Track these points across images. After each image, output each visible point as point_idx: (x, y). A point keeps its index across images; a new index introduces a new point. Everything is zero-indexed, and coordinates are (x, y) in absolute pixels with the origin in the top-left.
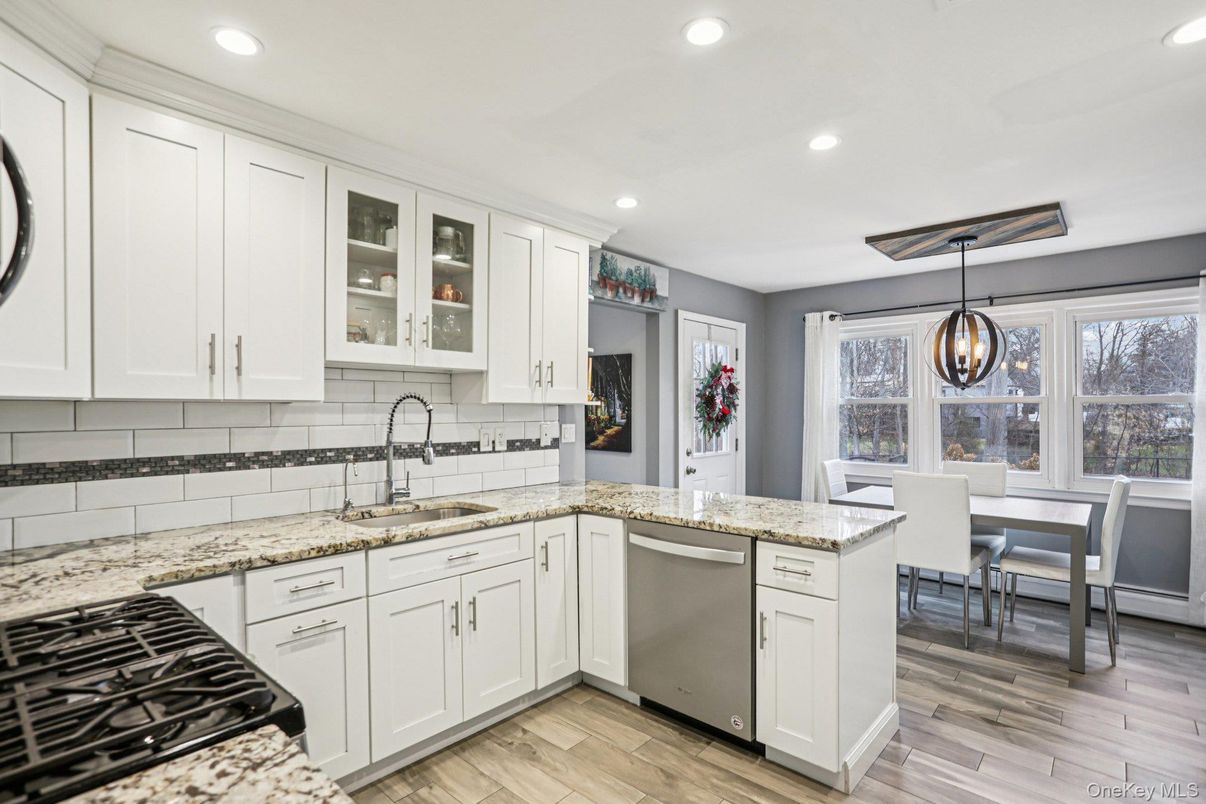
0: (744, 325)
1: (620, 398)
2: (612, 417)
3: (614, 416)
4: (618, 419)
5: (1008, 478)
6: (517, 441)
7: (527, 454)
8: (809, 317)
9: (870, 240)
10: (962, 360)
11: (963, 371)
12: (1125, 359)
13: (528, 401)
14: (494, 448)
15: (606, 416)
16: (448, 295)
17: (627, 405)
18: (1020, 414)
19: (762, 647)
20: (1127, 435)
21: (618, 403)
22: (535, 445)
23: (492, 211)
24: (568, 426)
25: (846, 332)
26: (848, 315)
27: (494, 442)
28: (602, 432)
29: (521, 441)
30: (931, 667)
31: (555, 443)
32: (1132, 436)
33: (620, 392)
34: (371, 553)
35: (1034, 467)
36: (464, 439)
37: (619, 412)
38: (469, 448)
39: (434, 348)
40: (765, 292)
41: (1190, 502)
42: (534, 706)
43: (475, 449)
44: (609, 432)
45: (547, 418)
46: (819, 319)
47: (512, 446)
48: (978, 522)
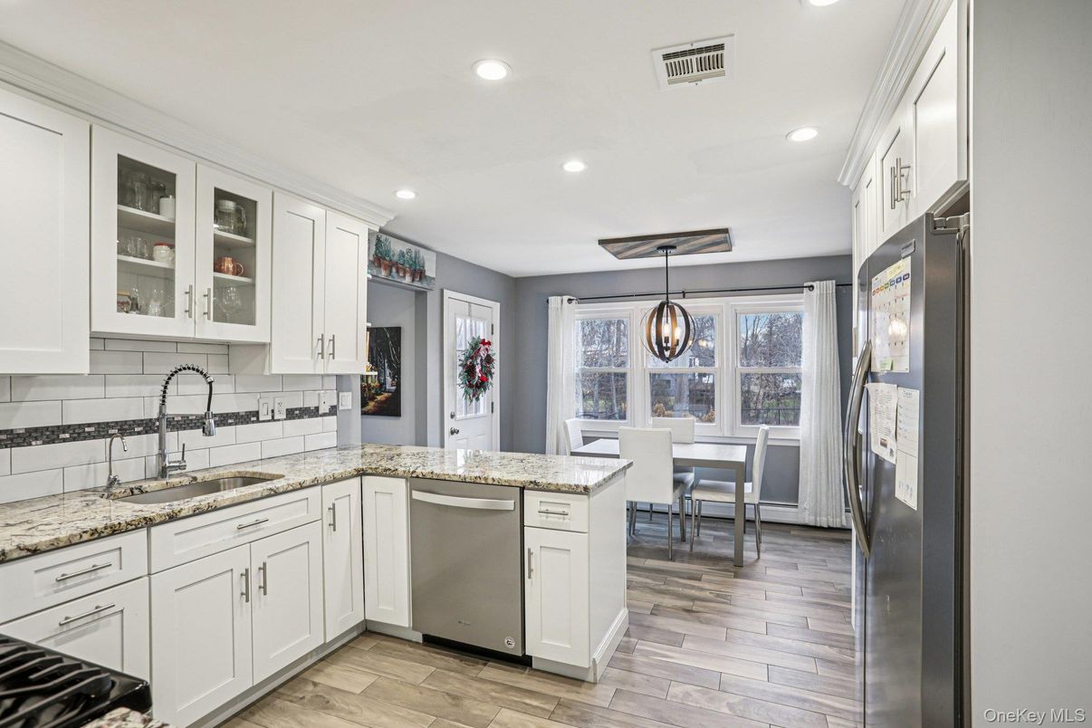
0: (499, 304)
1: (390, 367)
2: (382, 385)
3: (385, 383)
4: (388, 387)
5: (696, 429)
6: (296, 409)
7: (306, 421)
8: (552, 299)
9: (603, 242)
10: (667, 340)
11: (667, 349)
12: (760, 337)
13: (311, 372)
14: (273, 417)
15: (377, 383)
16: (228, 268)
17: (397, 374)
18: (697, 378)
19: (530, 577)
20: (762, 393)
21: (388, 371)
22: (314, 412)
23: (275, 189)
24: (345, 394)
25: (580, 313)
26: (582, 300)
27: (273, 411)
28: (372, 399)
29: (300, 409)
30: (647, 577)
31: (333, 410)
32: (765, 393)
33: (390, 362)
34: (154, 530)
35: (711, 420)
36: (242, 409)
37: (389, 380)
38: (249, 417)
39: (214, 320)
40: (515, 276)
41: (799, 440)
42: (322, 660)
43: (255, 419)
44: (379, 398)
45: (326, 387)
46: (560, 301)
47: (291, 414)
48: (679, 464)
